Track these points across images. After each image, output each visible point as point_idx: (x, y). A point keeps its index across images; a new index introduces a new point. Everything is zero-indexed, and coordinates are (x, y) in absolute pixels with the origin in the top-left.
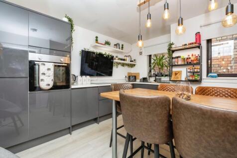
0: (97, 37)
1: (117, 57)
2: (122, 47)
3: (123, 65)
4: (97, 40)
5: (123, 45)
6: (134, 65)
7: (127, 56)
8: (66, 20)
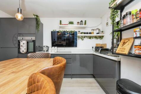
0: (61, 21)
1: (79, 32)
2: (85, 23)
3: (90, 38)
4: (61, 23)
5: (85, 21)
6: (103, 36)
7: (94, 30)
8: (34, 17)
